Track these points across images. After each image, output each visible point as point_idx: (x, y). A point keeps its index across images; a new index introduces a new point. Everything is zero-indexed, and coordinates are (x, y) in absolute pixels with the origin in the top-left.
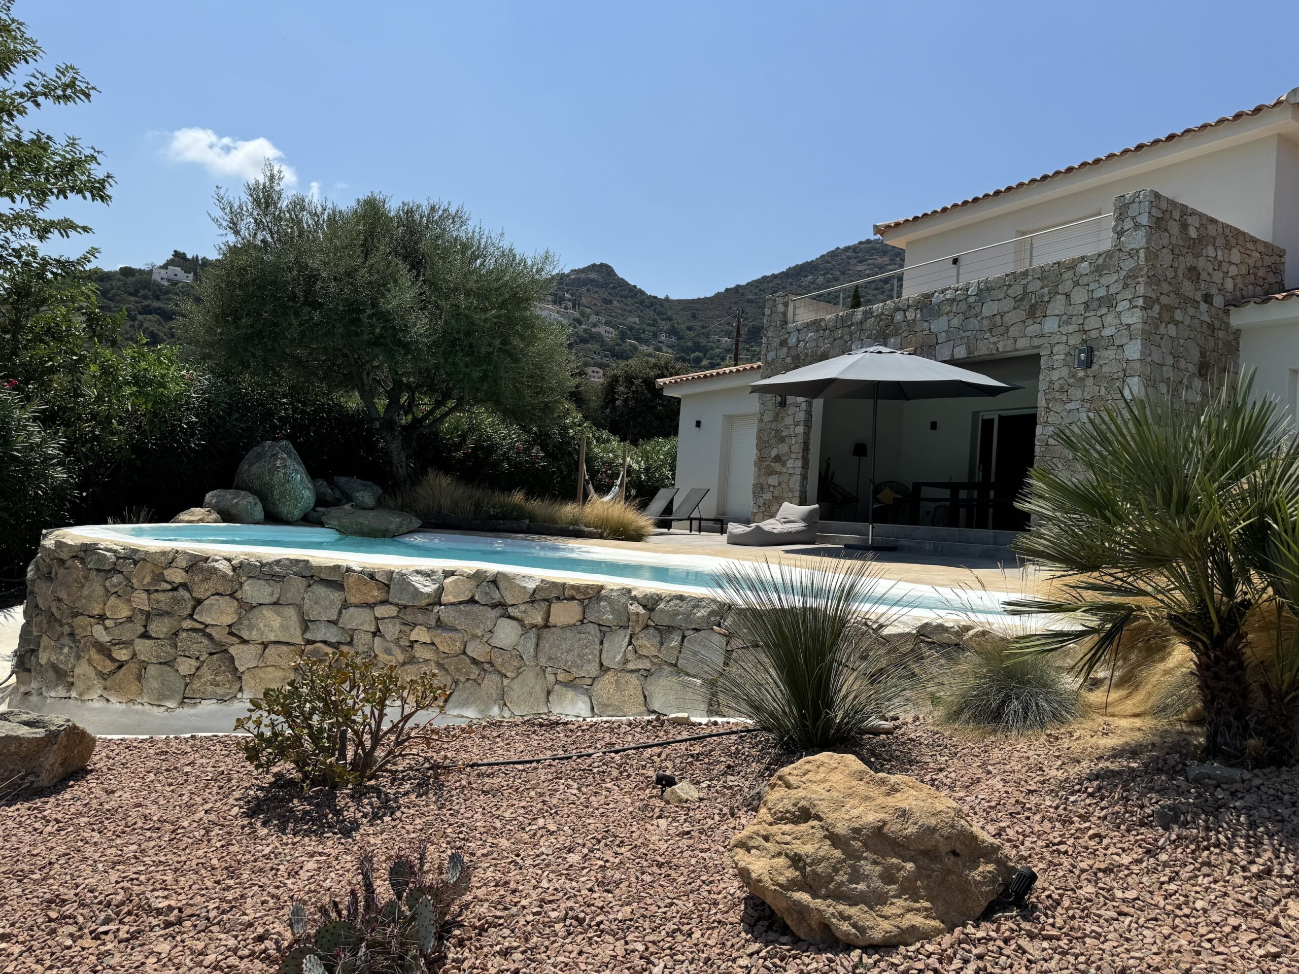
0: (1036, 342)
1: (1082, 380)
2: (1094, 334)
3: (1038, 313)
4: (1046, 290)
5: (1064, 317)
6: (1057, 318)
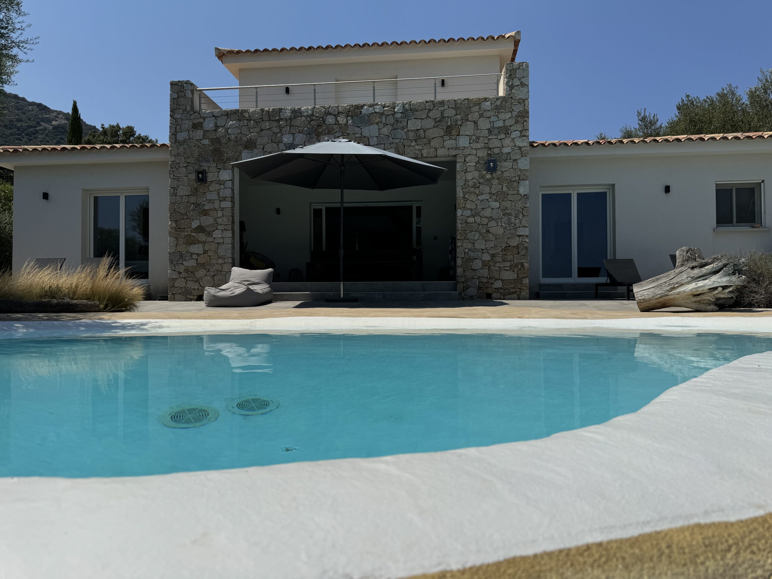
0: (453, 152)
1: (488, 180)
2: (496, 151)
3: (454, 132)
4: (459, 117)
5: (474, 137)
6: (468, 137)
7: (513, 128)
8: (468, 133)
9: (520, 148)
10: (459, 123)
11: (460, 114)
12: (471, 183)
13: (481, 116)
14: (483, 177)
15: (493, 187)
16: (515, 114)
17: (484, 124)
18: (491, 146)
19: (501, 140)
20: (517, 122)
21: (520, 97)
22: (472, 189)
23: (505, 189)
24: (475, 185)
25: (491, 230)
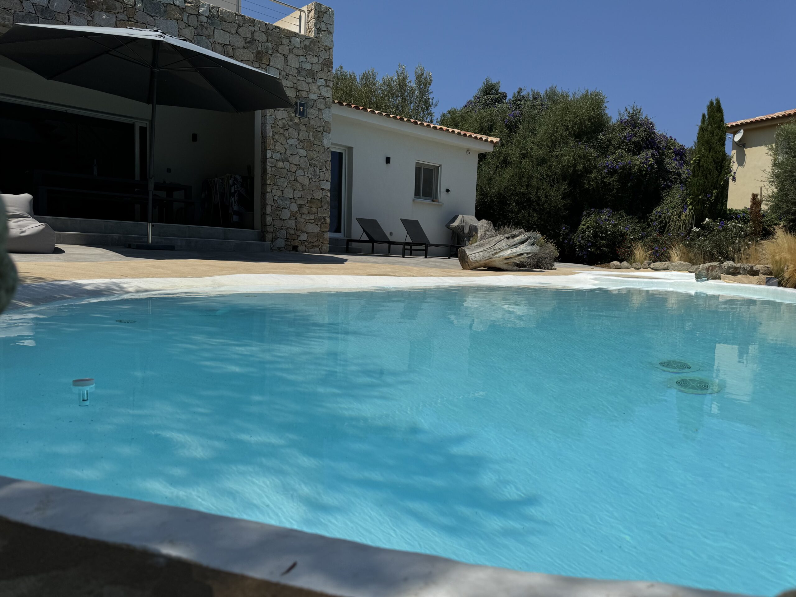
1: (296, 124)
2: (304, 95)
5: (283, 73)
6: (278, 71)
7: (319, 75)
8: (278, 66)
9: (324, 98)
10: (270, 52)
11: (271, 42)
12: (280, 123)
13: (291, 51)
14: (292, 119)
15: (302, 133)
16: (321, 60)
17: (294, 62)
18: (300, 88)
19: (308, 83)
20: (322, 70)
21: (326, 44)
22: (281, 131)
23: (311, 138)
24: (284, 126)
25: (299, 179)
